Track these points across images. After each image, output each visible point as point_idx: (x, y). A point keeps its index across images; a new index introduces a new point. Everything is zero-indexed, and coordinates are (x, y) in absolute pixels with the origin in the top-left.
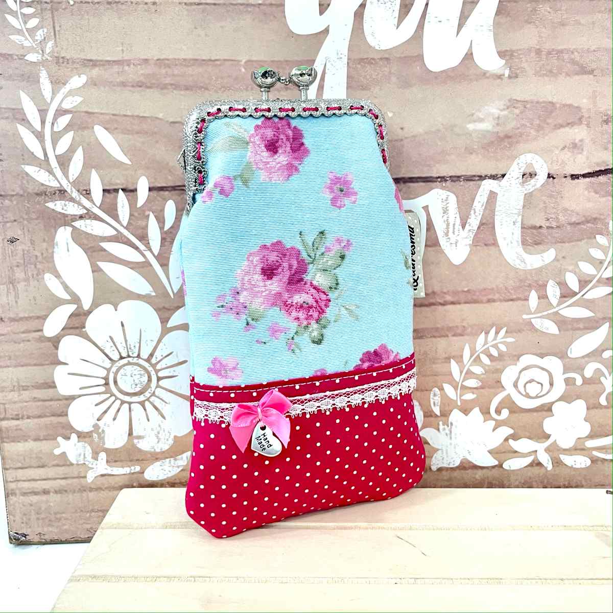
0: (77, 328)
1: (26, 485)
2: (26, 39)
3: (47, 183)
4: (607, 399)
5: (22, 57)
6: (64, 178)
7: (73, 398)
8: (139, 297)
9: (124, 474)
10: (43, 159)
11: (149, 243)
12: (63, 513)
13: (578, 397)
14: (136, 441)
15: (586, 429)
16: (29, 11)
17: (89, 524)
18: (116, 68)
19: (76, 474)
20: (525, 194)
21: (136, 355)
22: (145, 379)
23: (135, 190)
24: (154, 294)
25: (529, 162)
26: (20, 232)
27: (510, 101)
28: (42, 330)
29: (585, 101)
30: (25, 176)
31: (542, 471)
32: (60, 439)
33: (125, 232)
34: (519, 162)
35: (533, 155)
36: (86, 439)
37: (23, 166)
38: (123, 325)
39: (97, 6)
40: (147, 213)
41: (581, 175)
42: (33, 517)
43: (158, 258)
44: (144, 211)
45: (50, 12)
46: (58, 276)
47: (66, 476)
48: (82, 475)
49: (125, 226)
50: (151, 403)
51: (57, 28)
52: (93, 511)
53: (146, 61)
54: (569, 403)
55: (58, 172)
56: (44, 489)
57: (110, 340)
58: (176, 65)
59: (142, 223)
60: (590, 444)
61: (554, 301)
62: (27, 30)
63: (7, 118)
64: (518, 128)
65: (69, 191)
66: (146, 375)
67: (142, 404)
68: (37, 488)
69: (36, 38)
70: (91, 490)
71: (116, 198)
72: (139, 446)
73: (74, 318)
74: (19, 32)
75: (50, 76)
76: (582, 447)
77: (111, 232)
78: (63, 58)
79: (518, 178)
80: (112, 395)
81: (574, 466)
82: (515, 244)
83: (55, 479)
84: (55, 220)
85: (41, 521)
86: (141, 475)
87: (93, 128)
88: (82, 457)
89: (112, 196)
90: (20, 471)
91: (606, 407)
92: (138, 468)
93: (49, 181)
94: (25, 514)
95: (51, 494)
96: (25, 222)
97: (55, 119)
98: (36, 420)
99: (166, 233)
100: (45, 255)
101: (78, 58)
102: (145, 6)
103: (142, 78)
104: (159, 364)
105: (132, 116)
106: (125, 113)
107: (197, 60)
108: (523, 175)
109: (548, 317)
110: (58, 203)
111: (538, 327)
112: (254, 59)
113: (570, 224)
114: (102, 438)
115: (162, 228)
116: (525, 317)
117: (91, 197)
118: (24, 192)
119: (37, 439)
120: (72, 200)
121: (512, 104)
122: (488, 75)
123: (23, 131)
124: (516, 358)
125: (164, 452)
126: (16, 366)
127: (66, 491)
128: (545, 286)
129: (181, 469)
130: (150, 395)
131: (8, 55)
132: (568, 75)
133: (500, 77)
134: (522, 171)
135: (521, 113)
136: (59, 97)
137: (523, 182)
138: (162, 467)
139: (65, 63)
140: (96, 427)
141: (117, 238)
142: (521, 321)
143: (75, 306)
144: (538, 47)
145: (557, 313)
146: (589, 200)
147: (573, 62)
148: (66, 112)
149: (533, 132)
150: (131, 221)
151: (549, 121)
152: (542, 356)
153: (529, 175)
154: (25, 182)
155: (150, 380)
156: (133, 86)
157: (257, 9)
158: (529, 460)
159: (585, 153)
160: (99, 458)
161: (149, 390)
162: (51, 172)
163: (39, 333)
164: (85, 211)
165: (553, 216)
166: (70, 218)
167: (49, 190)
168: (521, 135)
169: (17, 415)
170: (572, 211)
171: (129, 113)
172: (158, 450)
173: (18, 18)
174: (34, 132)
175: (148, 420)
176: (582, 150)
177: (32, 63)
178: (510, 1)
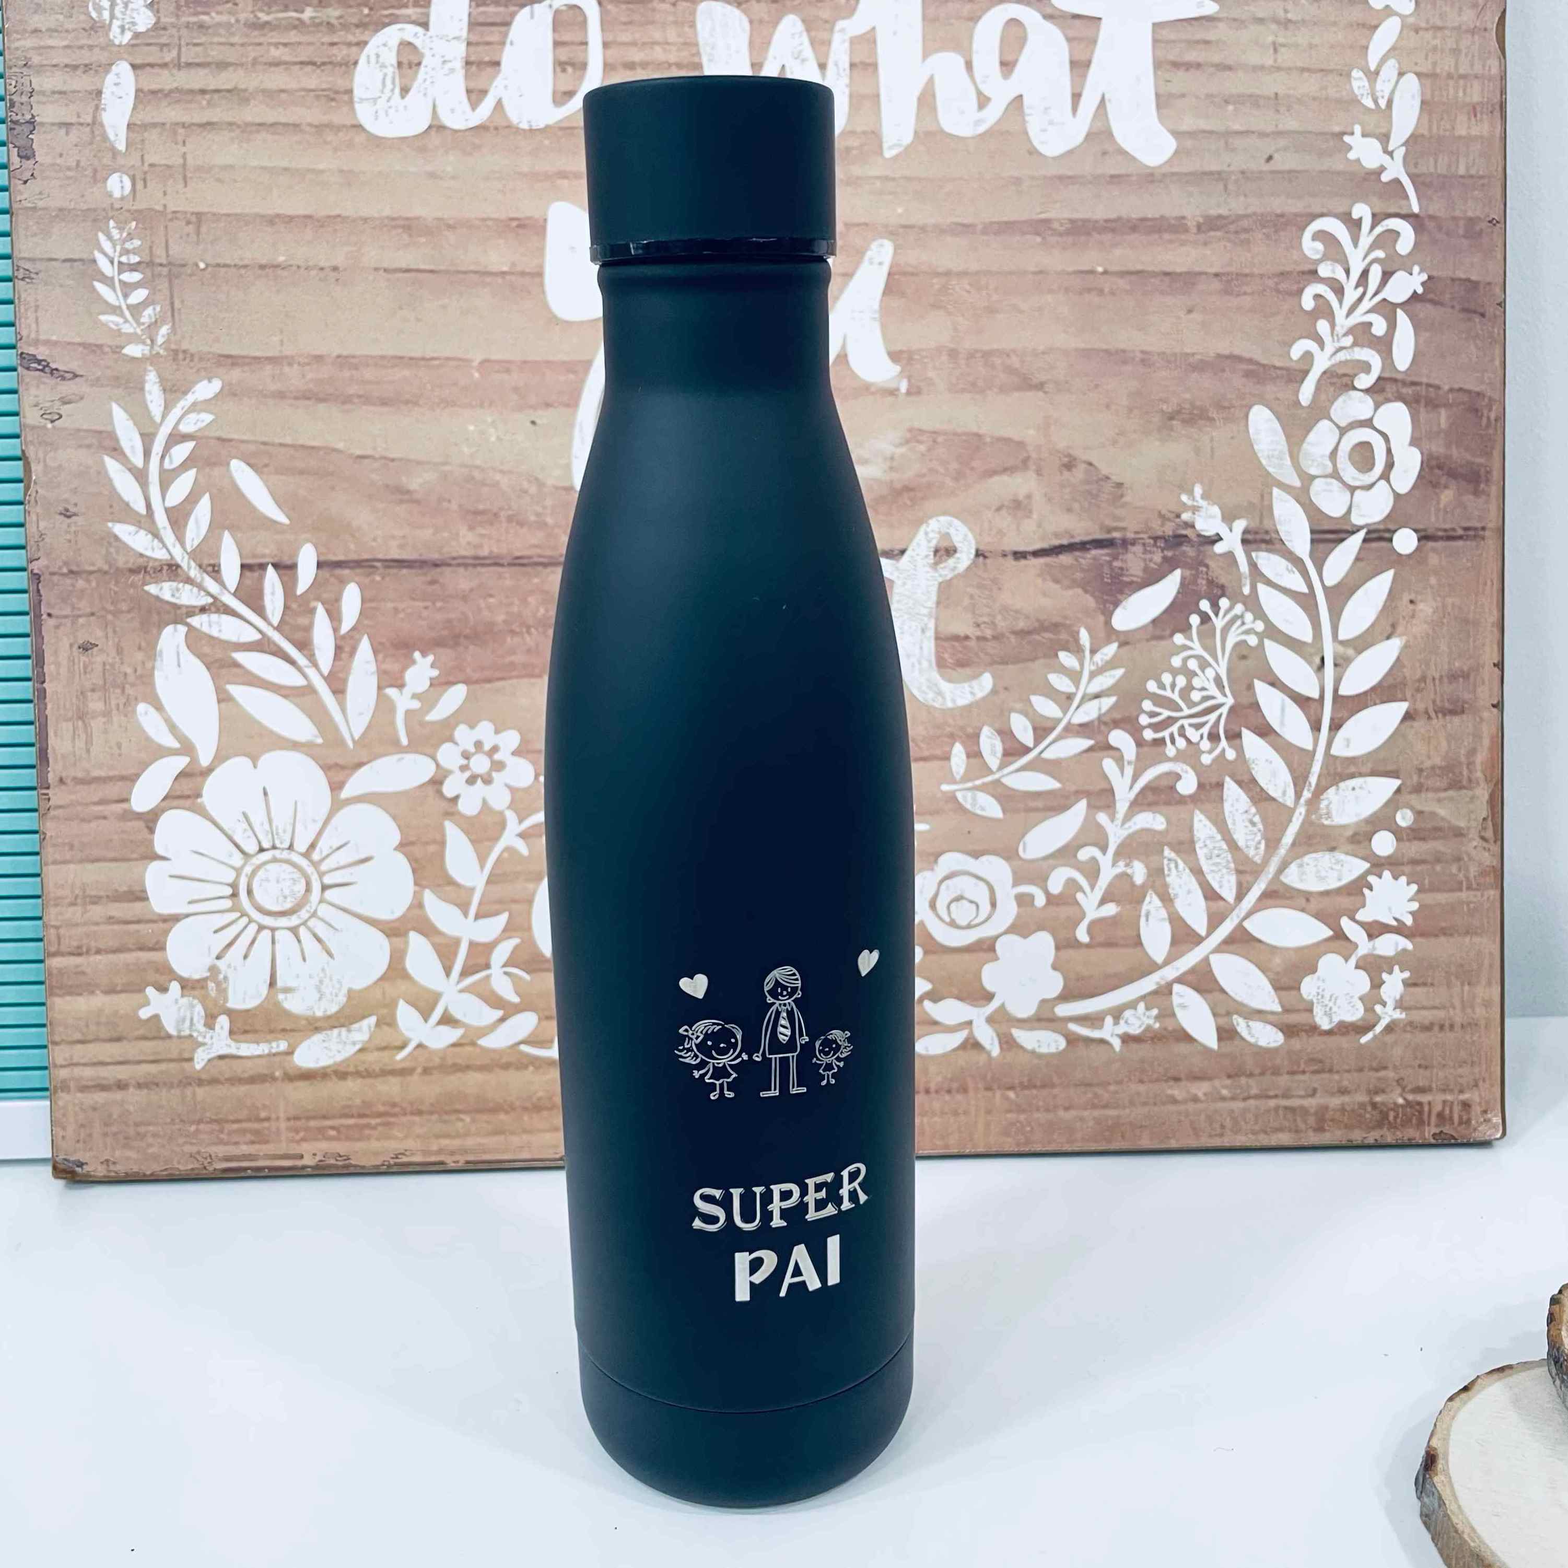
0: (188, 797)
1: (88, 1072)
2: (126, 321)
3: (148, 553)
4: (1090, 931)
5: (117, 350)
6: (178, 546)
7: (176, 919)
8: (295, 746)
9: (259, 1056)
10: (143, 511)
11: (314, 655)
12: (149, 1124)
13: (1041, 928)
14: (281, 997)
15: (1055, 984)
16: (136, 277)
17: (192, 1144)
18: (268, 369)
19: (174, 1055)
20: (940, 584)
21: (287, 845)
22: (301, 887)
23: (293, 567)
24: (320, 741)
25: (944, 530)
26: (100, 633)
27: (910, 430)
28: (126, 800)
29: (1031, 432)
30: (112, 540)
31: (982, 1058)
32: (150, 991)
33: (276, 637)
34: (929, 530)
35: (949, 518)
36: (196, 993)
37: (110, 524)
38: (265, 794)
39: (243, 271)
40: (313, 604)
41: (1029, 553)
42: (97, 1129)
43: (327, 679)
44: (308, 602)
45: (166, 280)
46: (159, 707)
47: (159, 1057)
48: (186, 1055)
49: (276, 624)
50: (309, 929)
51: (177, 305)
52: (200, 1121)
53: (319, 358)
54: (1025, 936)
55: (169, 536)
56: (120, 1081)
57: (242, 818)
58: (368, 365)
59: (303, 621)
60: (1063, 1010)
61: (993, 763)
62: (128, 307)
63: (89, 446)
64: (924, 475)
65: (184, 565)
66: (303, 882)
67: (294, 930)
68: (104, 1078)
69: (142, 320)
70: (200, 1082)
71: (261, 579)
72: (287, 1005)
73: (184, 781)
74: (116, 310)
75: (162, 380)
76: (1050, 1016)
77: (251, 636)
78: (184, 352)
79: (927, 556)
80: (244, 914)
81: (1037, 1050)
82: (925, 664)
83: (139, 1062)
84: (159, 613)
85: (109, 1140)
86: (288, 1058)
87: (228, 464)
88: (187, 1023)
89: (256, 574)
90: (79, 1046)
91: (1088, 946)
92: (283, 1046)
93: (153, 549)
94: (82, 1126)
95: (131, 1090)
96: (110, 617)
97: (168, 447)
98: (112, 957)
99: (343, 637)
100: (139, 672)
101: (209, 353)
102: (322, 274)
103: (311, 386)
104: (327, 861)
105: (293, 446)
106: (281, 441)
107: (401, 358)
108: (936, 551)
109: (983, 788)
110: (167, 586)
111: (968, 806)
112: (494, 357)
113: (1014, 633)
114: (222, 991)
115: (336, 630)
116: (945, 787)
117: (221, 578)
118: (110, 567)
119: (111, 991)
120: (189, 581)
121: (914, 435)
122: (873, 389)
123: (112, 466)
124: (932, 859)
125: (329, 1017)
126: (81, 861)
127: (157, 1085)
128: (977, 736)
129: (358, 1047)
130: (307, 915)
131: (96, 346)
132: (1003, 390)
133: (893, 392)
134: (934, 543)
135: (929, 450)
136: (176, 412)
137: (936, 564)
138: (325, 1044)
139: (188, 360)
140: (213, 970)
141: (263, 646)
142: (939, 795)
143: (187, 760)
144: (952, 346)
145: (998, 782)
146: (1045, 594)
147: (1010, 370)
148: (185, 437)
149: (949, 482)
150: (287, 618)
151: (974, 464)
152: (976, 855)
153: (945, 552)
154: (112, 550)
155: (308, 889)
156: (296, 398)
157: (500, 280)
158: (957, 1039)
159: (1035, 516)
160: (217, 1027)
161: (307, 907)
162: (156, 535)
163: (124, 806)
164: (210, 600)
165: (986, 619)
166: (184, 610)
167: (151, 564)
168: (929, 486)
169: (79, 947)
170: (1017, 612)
171: (288, 440)
172: (319, 1014)
173: (114, 290)
174: (132, 470)
175: (304, 959)
176: (1031, 511)
177: (133, 359)
178: (905, 274)
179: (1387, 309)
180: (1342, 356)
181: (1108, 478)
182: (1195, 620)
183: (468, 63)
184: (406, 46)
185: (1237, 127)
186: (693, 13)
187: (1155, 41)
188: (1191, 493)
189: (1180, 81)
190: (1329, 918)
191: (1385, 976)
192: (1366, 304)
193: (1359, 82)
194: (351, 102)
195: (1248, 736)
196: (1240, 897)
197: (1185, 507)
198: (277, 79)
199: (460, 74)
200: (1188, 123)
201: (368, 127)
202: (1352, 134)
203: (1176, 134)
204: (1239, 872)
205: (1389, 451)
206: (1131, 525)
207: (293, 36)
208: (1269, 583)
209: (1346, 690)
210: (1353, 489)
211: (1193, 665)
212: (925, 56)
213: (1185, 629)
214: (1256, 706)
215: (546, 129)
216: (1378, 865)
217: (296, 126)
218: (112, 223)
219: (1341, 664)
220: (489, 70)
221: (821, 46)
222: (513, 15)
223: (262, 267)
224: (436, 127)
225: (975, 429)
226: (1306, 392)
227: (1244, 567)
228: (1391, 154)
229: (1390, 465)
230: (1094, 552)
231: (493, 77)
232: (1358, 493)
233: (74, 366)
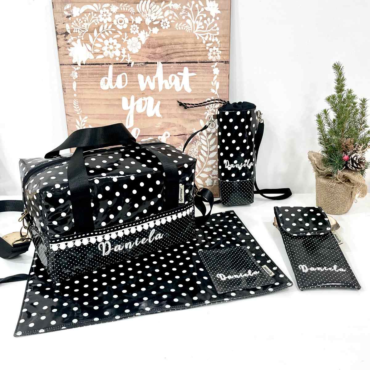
5: (76, 113)
16: (77, 105)
18: (93, 115)
20: (166, 139)
29: (176, 122)
34: (165, 133)
35: (167, 132)
39: (89, 105)
41: (176, 135)
45: (81, 106)
51: (82, 108)
53: (98, 114)
58: (103, 115)
63: (74, 124)
69: (79, 110)
74: (76, 109)
75: (81, 117)
78: (83, 114)
87: (89, 126)
97: (82, 124)
101: (86, 114)
102: (98, 105)
103: (97, 117)
106: (94, 123)
107: (107, 114)
112: (117, 114)
121: (163, 123)
122: (158, 118)
123: (76, 126)
131: (74, 113)
132: (173, 118)
133: (161, 118)
135: (165, 124)
136: (83, 120)
137: (166, 137)
144: (167, 113)
146: (178, 140)
147: (174, 116)
148: (84, 123)
149: (167, 128)
151: (170, 126)
153: (167, 135)
156: (96, 119)
157: (117, 105)
165: (171, 143)
168: (165, 128)
170: (175, 142)
174: (79, 126)
176: (176, 131)
177: (78, 114)
178: (162, 105)
179: (215, 109)
180: (210, 114)
181: (184, 127)
182: (194, 143)
183: (113, 81)
184: (106, 79)
185: (199, 88)
186: (137, 75)
187: (189, 78)
188: (193, 129)
189: (192, 83)
190: (208, 175)
191: (214, 181)
192: (213, 108)
193: (212, 83)
194: (100, 86)
195: (200, 156)
196: (199, 172)
197: (193, 131)
198: (91, 83)
199: (112, 83)
200: (193, 88)
201: (102, 88)
202: (211, 89)
203: (192, 89)
204: (199, 170)
205: (215, 125)
206: (187, 133)
207: (93, 78)
208: (202, 139)
209: (210, 150)
210: (211, 129)
211: (194, 148)
212: (164, 80)
213: (193, 144)
214: (200, 152)
215: (121, 89)
216: (214, 169)
217: (94, 89)
218: (75, 100)
219: (210, 148)
220: (115, 82)
221: (152, 79)
222: (117, 76)
223: (92, 104)
224: (109, 88)
225: (170, 122)
226: (206, 118)
227: (199, 137)
228: (215, 91)
229: (215, 126)
230: (183, 136)
231: (115, 83)
232: (212, 129)
233: (72, 115)
